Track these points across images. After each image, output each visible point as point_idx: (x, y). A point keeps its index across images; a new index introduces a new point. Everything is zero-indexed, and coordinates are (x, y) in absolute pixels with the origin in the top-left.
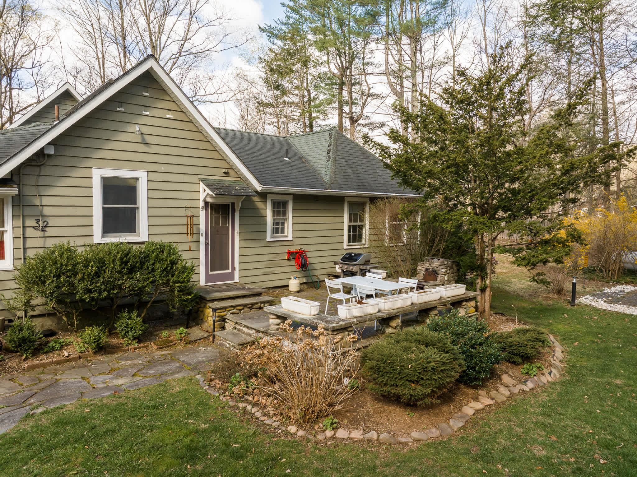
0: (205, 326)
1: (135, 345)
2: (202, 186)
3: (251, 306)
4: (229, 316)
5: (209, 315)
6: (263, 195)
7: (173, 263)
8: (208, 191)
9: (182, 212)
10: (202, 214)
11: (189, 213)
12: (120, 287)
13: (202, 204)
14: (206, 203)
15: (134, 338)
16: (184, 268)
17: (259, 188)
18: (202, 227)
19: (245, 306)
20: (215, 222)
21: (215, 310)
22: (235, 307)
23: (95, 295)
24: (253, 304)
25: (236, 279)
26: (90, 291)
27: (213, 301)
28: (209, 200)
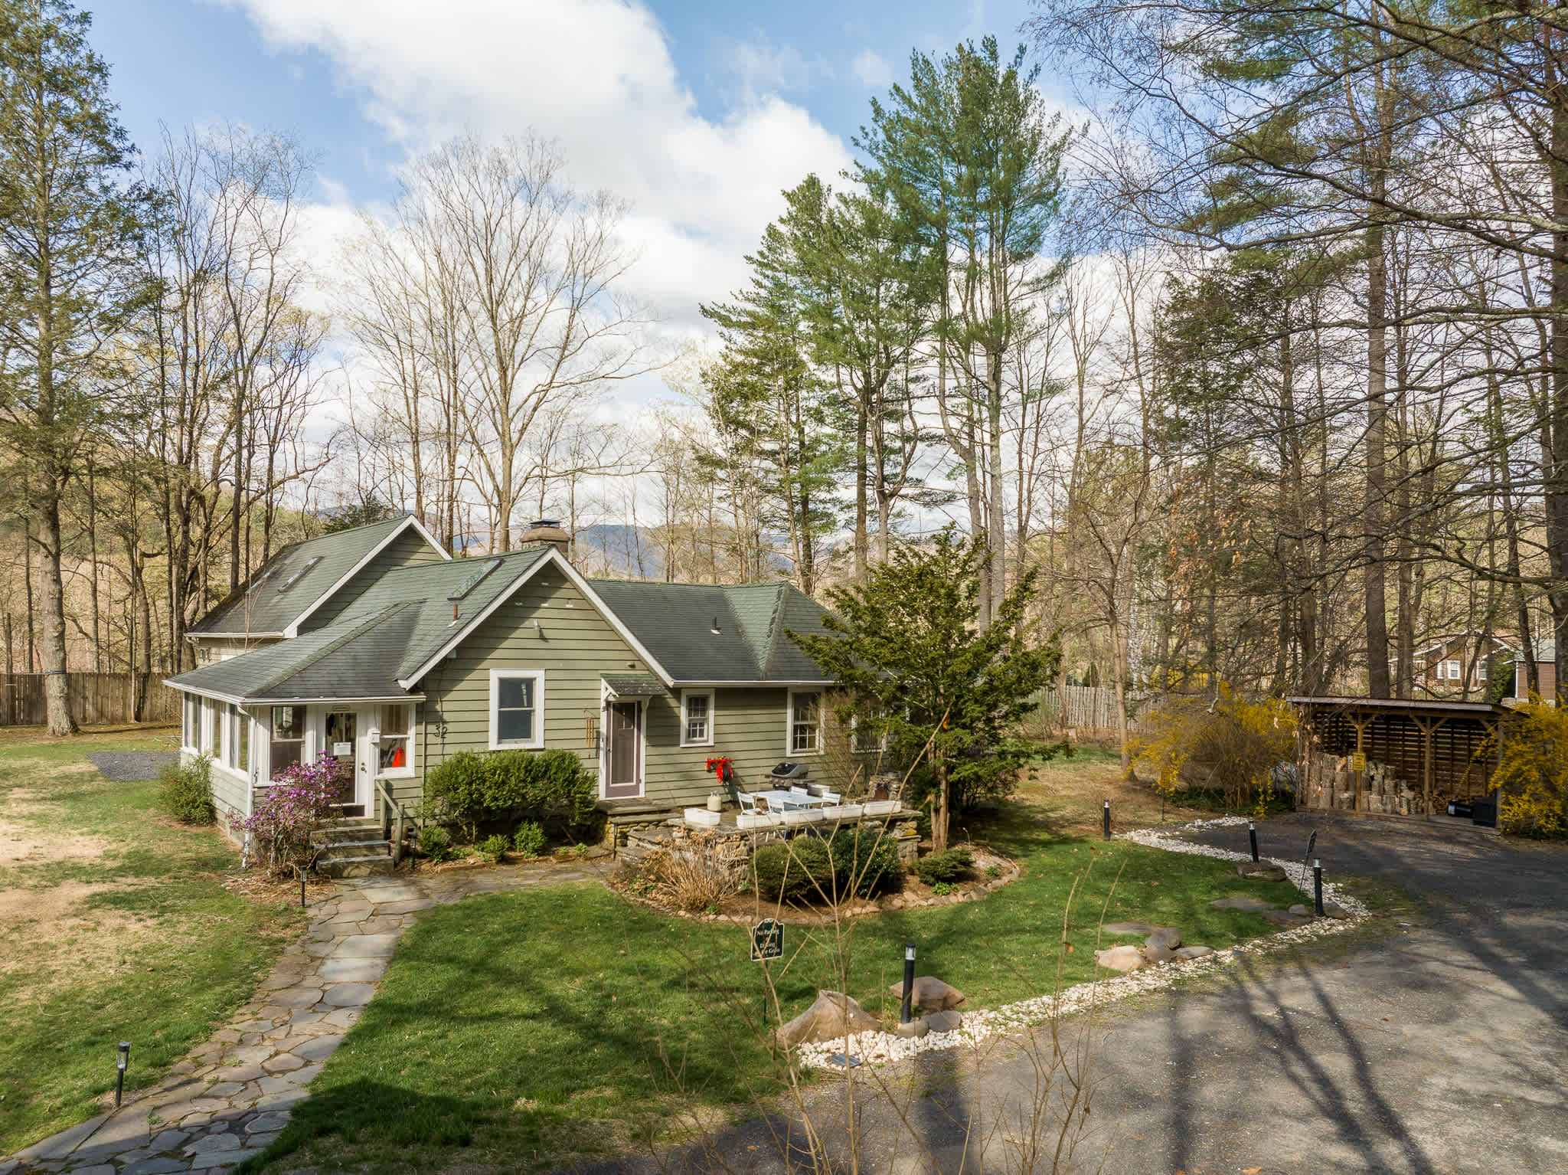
0: (605, 843)
1: (534, 857)
2: (604, 683)
3: (658, 823)
4: (632, 833)
5: (611, 831)
6: (676, 692)
7: (575, 772)
8: (610, 690)
9: (580, 714)
10: (603, 715)
11: (588, 715)
12: (523, 796)
13: (603, 704)
14: (608, 703)
15: (535, 851)
16: (586, 778)
17: (671, 683)
18: (603, 730)
19: (650, 822)
20: (617, 724)
21: (617, 825)
22: (638, 823)
23: (501, 803)
24: (660, 821)
25: (642, 795)
26: (496, 799)
27: (614, 816)
28: (611, 699)
